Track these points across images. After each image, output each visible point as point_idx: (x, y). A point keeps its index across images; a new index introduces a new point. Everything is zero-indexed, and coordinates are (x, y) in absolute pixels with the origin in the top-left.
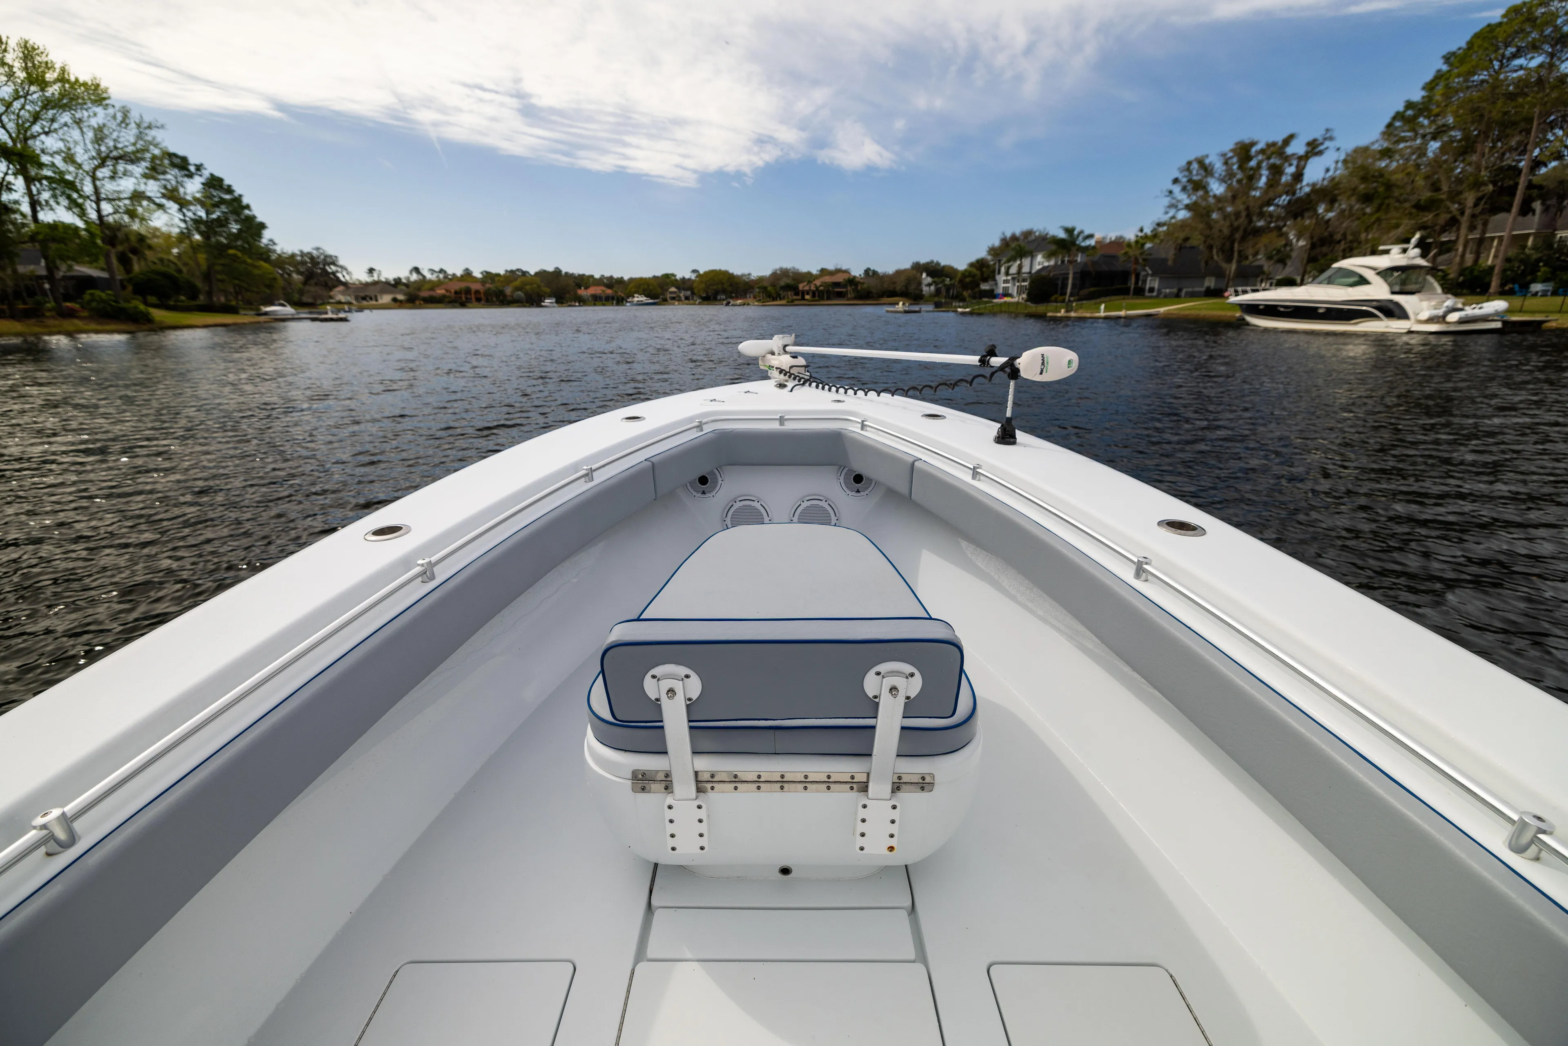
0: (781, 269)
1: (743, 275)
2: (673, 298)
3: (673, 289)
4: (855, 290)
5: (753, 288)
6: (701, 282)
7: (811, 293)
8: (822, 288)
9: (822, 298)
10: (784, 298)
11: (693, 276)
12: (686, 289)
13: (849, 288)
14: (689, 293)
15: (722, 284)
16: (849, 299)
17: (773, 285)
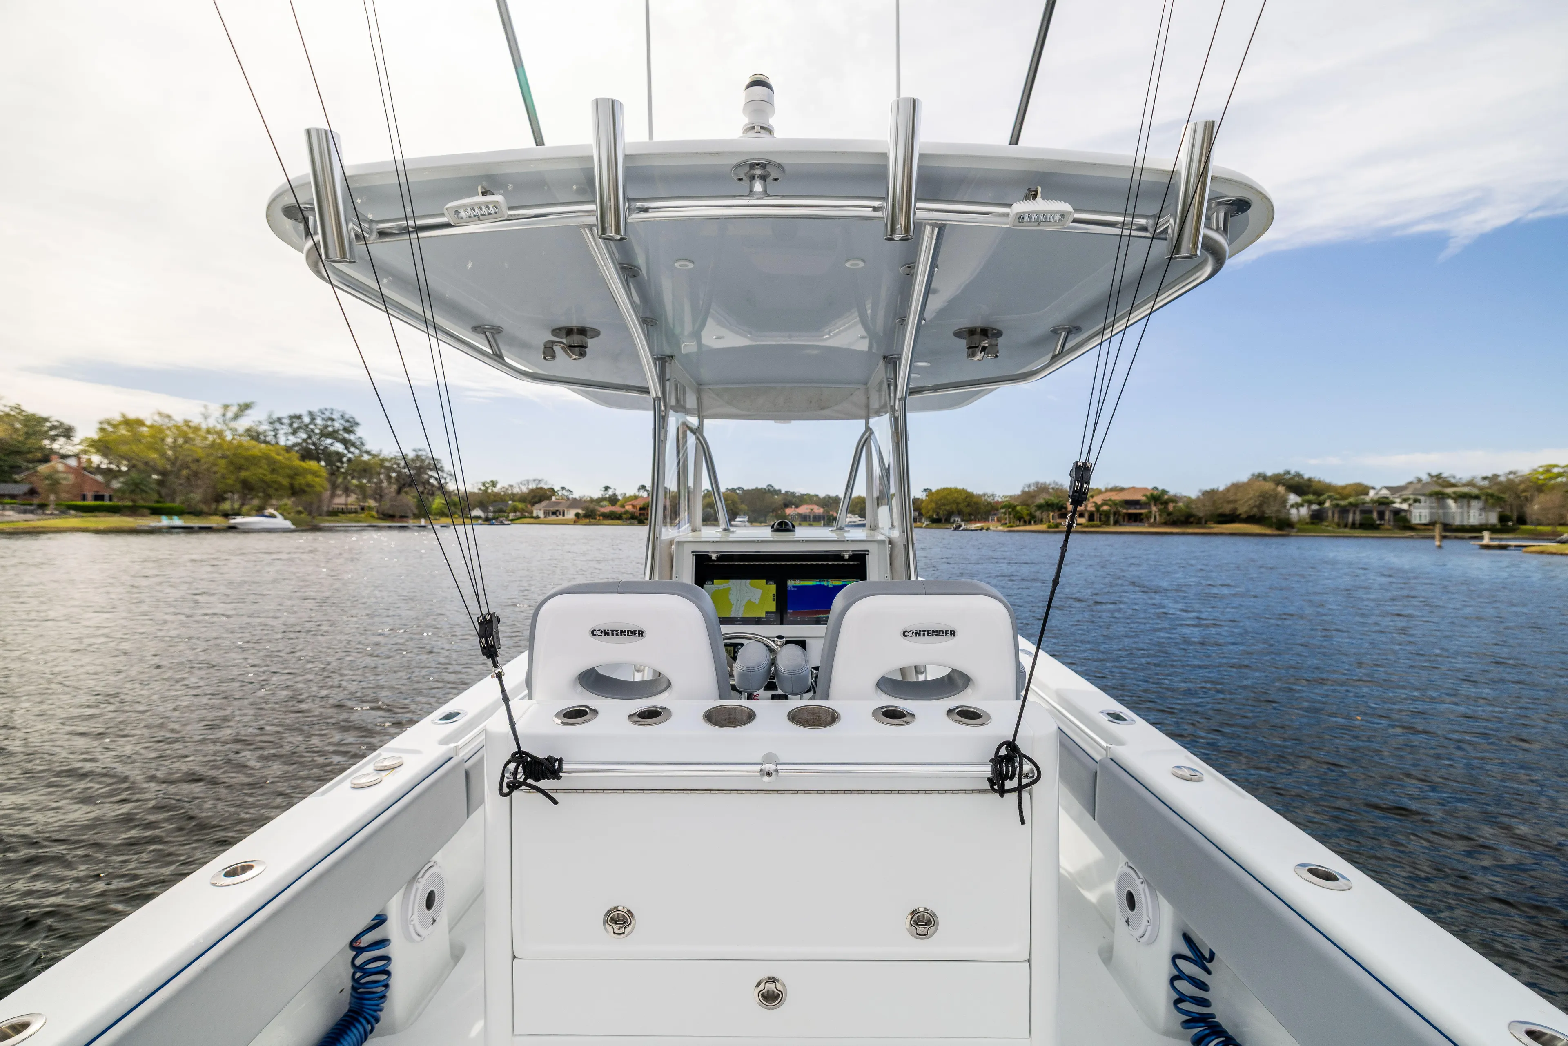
1: (984, 495)
4: (1164, 511)
5: (997, 510)
6: (931, 501)
7: (1086, 515)
8: (1105, 508)
9: (1106, 523)
10: (1041, 522)
11: (923, 496)
13: (1154, 509)
15: (958, 504)
16: (1152, 525)
17: (1025, 504)
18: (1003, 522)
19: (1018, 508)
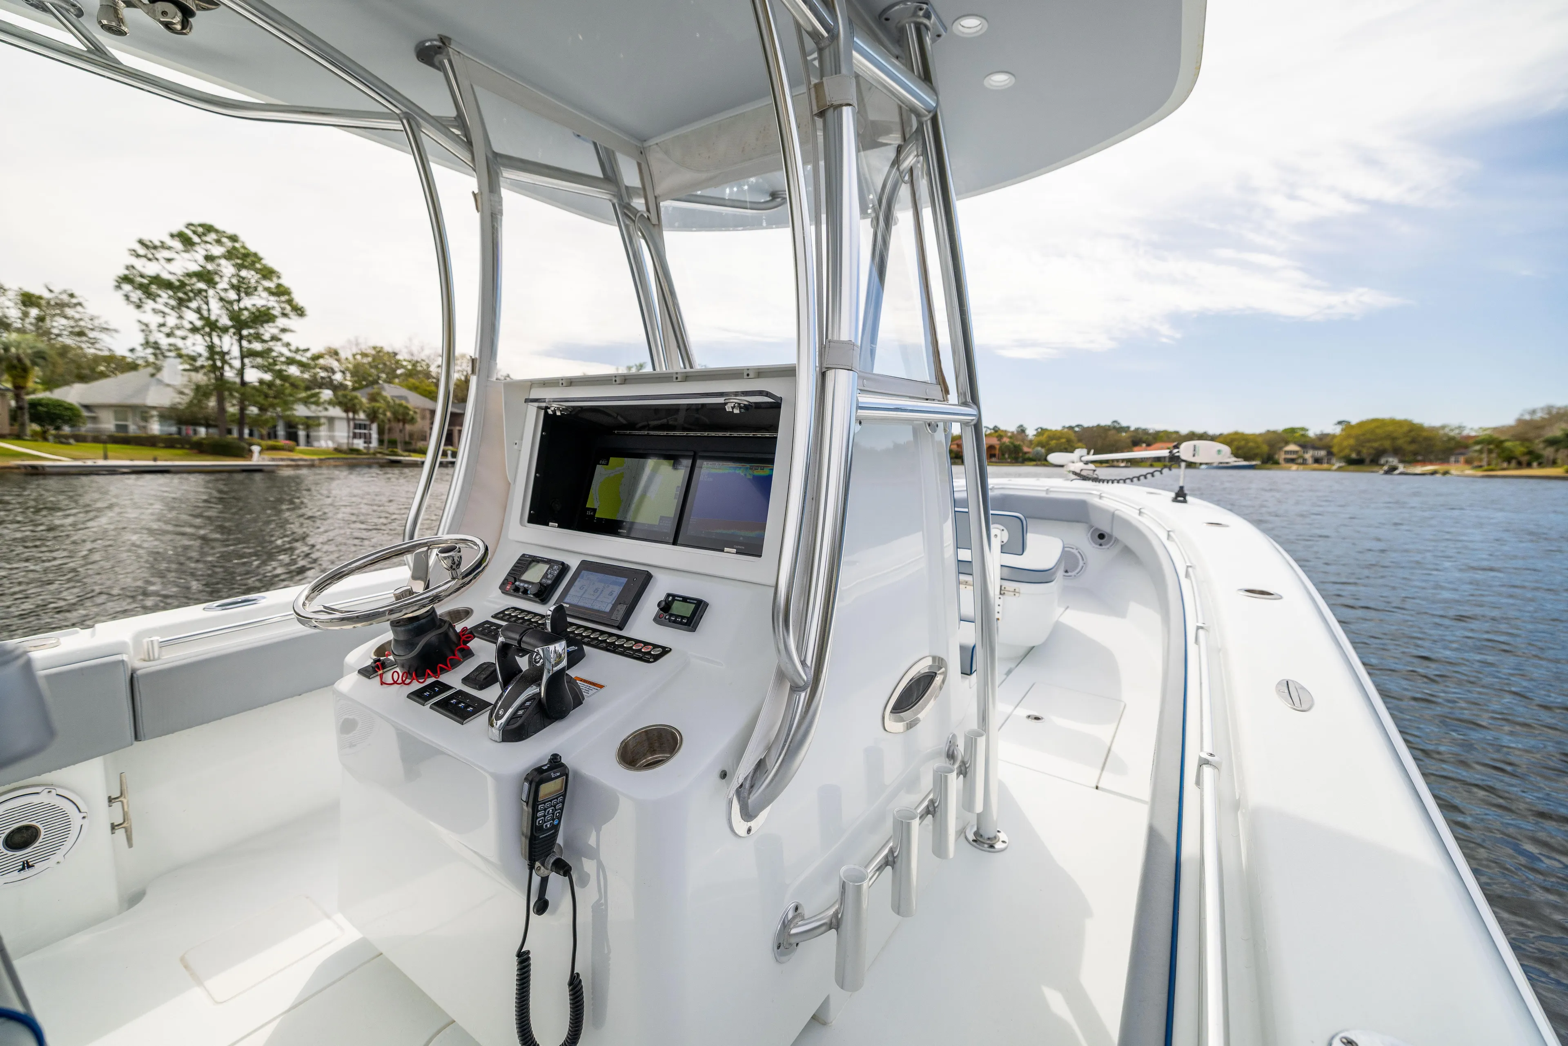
0: (1549, 409)
1: (1443, 427)
2: (1292, 461)
3: (1292, 447)
5: (1466, 447)
6: (1349, 436)
10: (1554, 463)
11: (1337, 430)
12: (1315, 448)
14: (1322, 453)
15: (1394, 439)
17: (1523, 439)
18: (1476, 464)
19: (1508, 444)
